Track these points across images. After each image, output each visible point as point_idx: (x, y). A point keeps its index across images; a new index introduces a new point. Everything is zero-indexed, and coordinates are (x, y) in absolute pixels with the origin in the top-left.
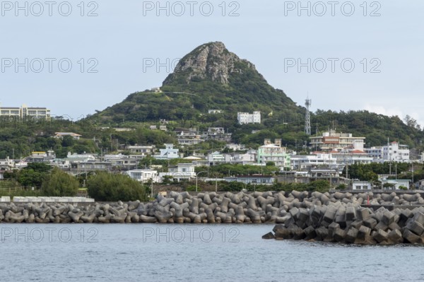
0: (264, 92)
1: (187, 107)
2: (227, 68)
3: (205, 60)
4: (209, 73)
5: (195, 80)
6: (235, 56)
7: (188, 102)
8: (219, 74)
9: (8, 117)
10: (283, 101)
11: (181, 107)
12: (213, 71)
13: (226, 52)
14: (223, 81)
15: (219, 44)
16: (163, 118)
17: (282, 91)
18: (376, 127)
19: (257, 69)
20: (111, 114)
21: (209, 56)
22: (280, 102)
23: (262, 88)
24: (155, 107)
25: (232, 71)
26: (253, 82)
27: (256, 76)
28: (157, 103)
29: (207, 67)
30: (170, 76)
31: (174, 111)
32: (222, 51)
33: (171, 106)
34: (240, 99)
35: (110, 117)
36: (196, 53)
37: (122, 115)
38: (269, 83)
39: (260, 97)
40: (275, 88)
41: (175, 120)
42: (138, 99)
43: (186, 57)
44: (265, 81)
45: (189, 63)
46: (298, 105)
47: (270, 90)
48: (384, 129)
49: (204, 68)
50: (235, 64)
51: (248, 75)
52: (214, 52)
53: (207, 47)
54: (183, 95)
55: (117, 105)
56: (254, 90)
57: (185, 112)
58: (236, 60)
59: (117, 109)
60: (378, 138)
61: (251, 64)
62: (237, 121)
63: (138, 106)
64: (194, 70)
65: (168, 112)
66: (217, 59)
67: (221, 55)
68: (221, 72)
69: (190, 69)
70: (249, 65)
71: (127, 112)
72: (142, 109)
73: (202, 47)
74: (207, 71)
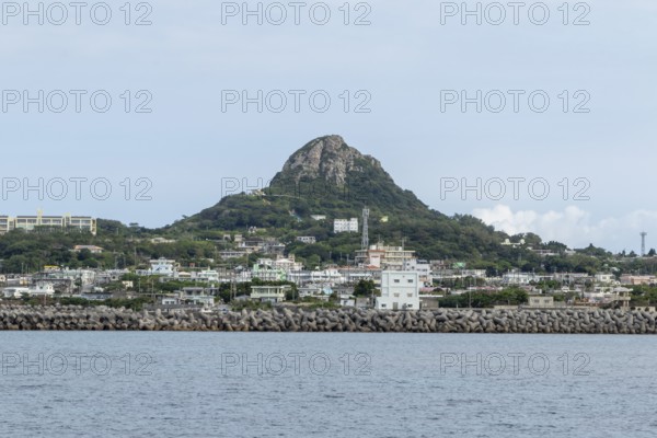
0: (387, 194)
1: (285, 212)
2: (344, 166)
3: (318, 156)
4: (322, 172)
5: (304, 179)
6: (356, 152)
7: (287, 206)
8: (334, 172)
9: (49, 226)
10: (409, 204)
11: (276, 212)
12: (327, 169)
13: (345, 146)
14: (338, 181)
15: (336, 138)
16: (254, 225)
17: (411, 192)
18: (442, 239)
19: (382, 166)
20: (197, 220)
21: (324, 151)
22: (405, 206)
23: (384, 188)
24: (246, 212)
25: (351, 168)
26: (375, 183)
27: (381, 175)
28: (250, 207)
29: (320, 165)
30: (278, 175)
31: (267, 217)
32: (340, 146)
33: (264, 211)
34: (356, 202)
35: (196, 224)
36: (308, 148)
37: (209, 222)
38: (396, 182)
39: (381, 200)
40: (404, 189)
41: (266, 227)
42: (230, 202)
43: (297, 153)
44: (392, 181)
45: (300, 160)
46: (430, 208)
47: (394, 192)
48: (451, 240)
49: (316, 166)
50: (355, 160)
51: (370, 174)
52: (329, 147)
53: (321, 142)
54: (282, 198)
55: (207, 210)
56: (375, 192)
57: (280, 218)
58: (357, 156)
59: (206, 214)
60: (439, 251)
61: (376, 161)
62: (332, 228)
63: (227, 211)
64: (305, 168)
65: (260, 218)
66: (332, 156)
67: (338, 150)
68: (336, 170)
69: (300, 167)
70: (373, 162)
71: (216, 218)
72: (232, 214)
73: (315, 142)
74: (320, 171)
